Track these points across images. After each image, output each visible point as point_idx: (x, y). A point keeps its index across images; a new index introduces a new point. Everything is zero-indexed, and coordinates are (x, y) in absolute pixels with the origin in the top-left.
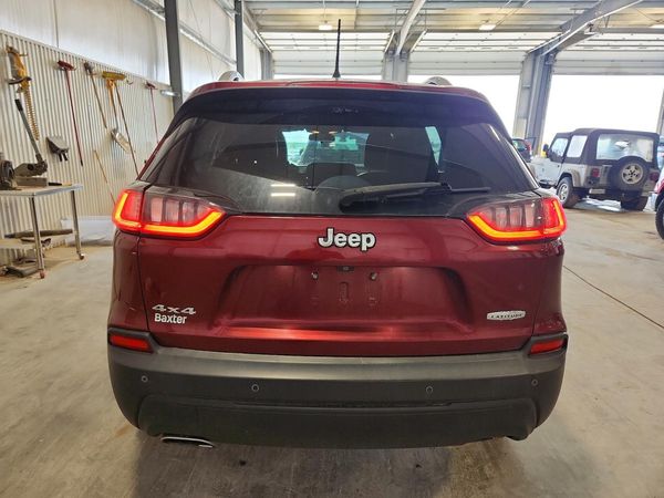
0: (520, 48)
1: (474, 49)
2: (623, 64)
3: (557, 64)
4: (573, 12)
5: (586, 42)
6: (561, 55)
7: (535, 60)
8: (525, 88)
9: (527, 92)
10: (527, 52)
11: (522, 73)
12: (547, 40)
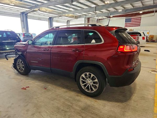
0: (20, 11)
1: (7, 9)
2: (41, 18)
3: (28, 16)
4: (33, 5)
5: (35, 12)
6: (29, 14)
7: (23, 14)
8: (22, 21)
9: (23, 22)
10: (21, 12)
11: (21, 17)
12: (27, 11)
